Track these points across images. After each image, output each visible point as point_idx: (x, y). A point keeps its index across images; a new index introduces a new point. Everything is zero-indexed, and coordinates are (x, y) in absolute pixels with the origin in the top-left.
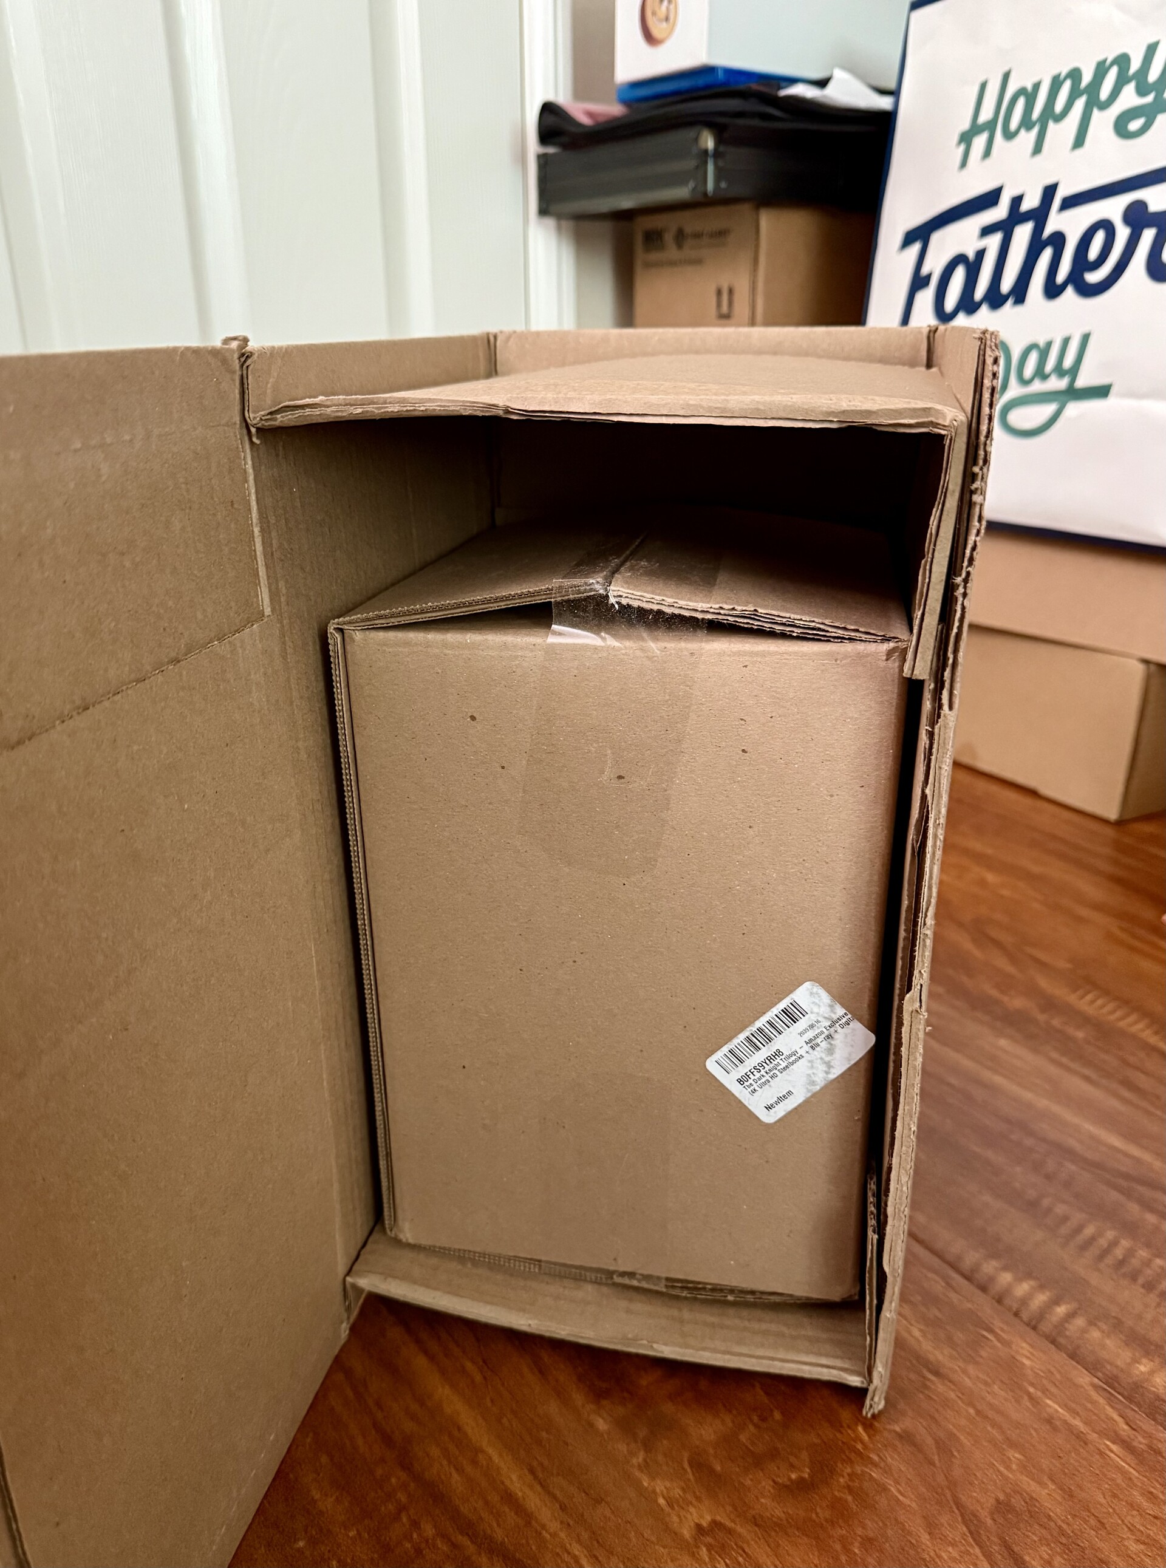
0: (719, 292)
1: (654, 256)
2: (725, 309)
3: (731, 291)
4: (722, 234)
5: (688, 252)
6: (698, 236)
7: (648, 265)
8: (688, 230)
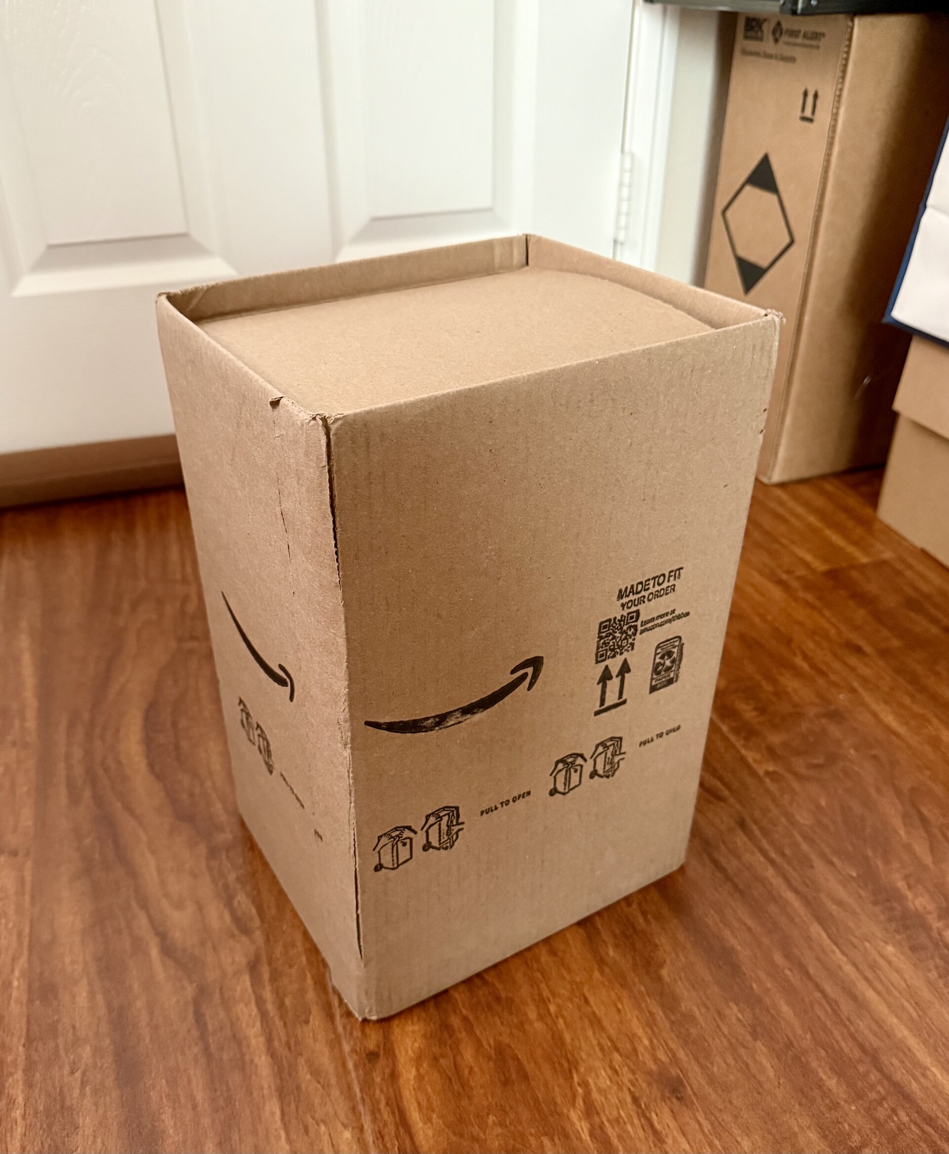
0: (806, 94)
1: (753, 45)
2: (808, 113)
3: (816, 96)
4: (816, 36)
5: (781, 48)
6: (794, 33)
7: (745, 53)
8: (785, 26)
